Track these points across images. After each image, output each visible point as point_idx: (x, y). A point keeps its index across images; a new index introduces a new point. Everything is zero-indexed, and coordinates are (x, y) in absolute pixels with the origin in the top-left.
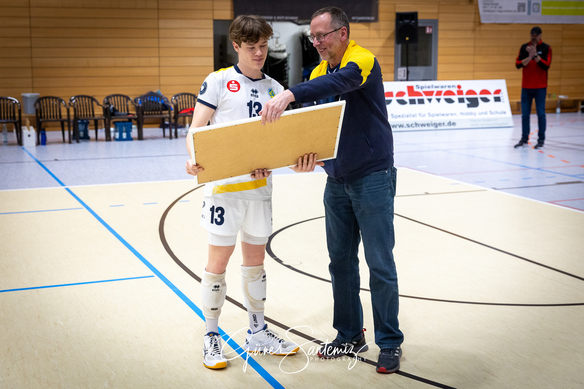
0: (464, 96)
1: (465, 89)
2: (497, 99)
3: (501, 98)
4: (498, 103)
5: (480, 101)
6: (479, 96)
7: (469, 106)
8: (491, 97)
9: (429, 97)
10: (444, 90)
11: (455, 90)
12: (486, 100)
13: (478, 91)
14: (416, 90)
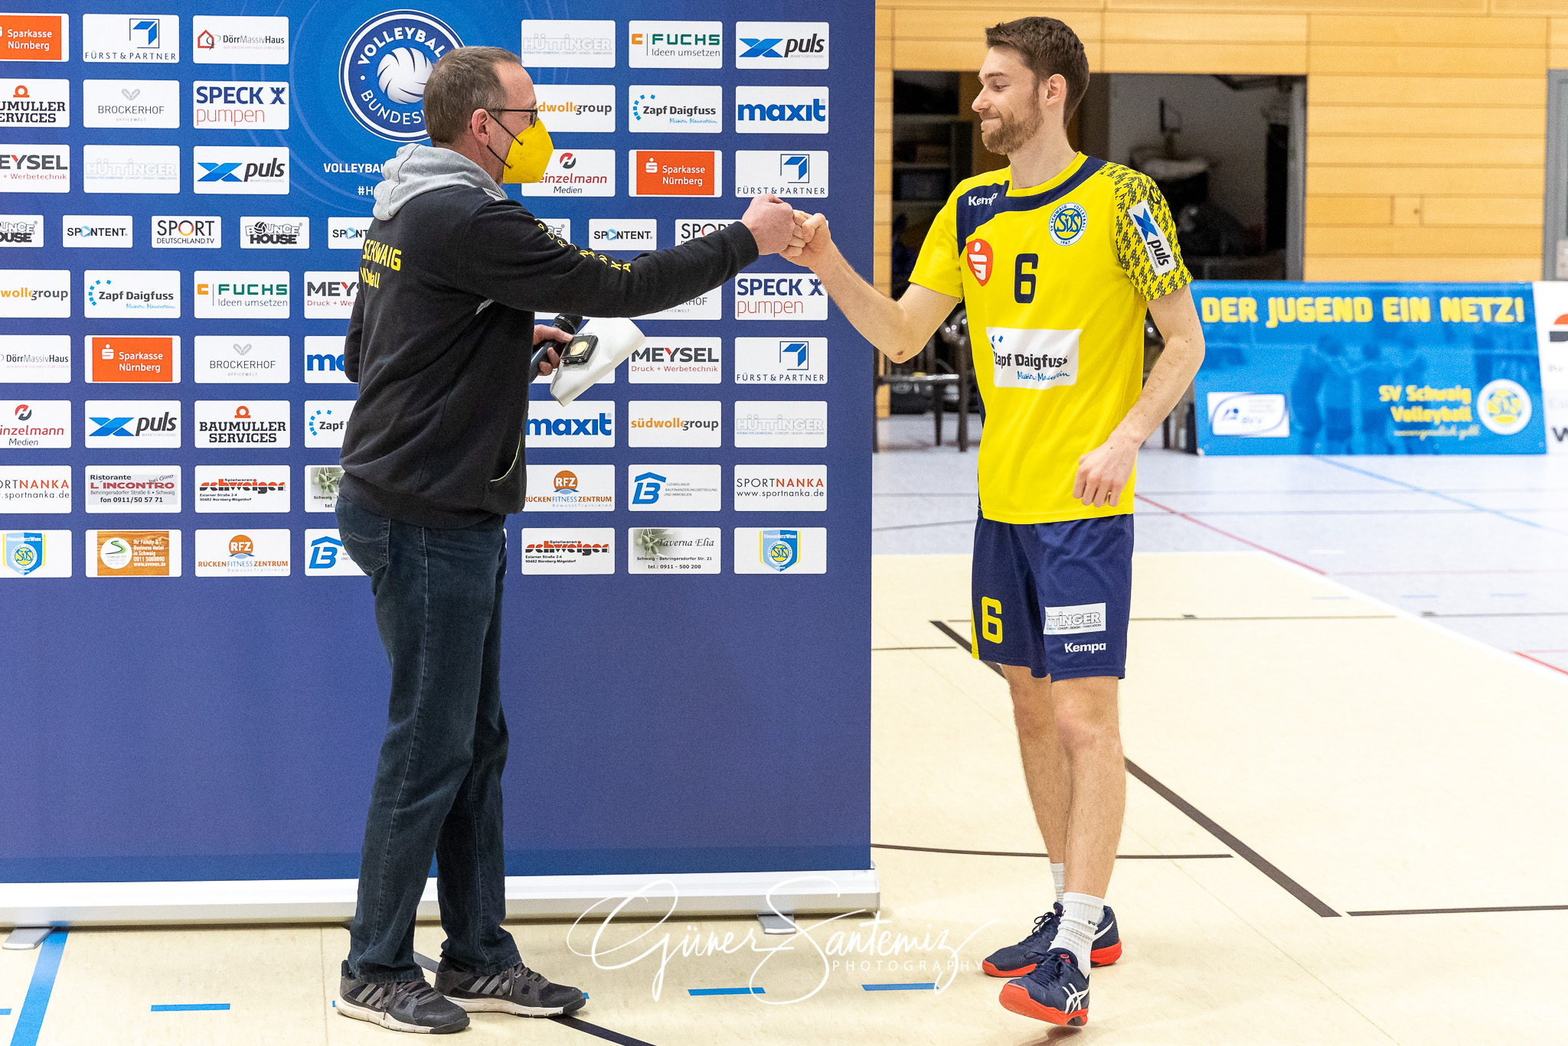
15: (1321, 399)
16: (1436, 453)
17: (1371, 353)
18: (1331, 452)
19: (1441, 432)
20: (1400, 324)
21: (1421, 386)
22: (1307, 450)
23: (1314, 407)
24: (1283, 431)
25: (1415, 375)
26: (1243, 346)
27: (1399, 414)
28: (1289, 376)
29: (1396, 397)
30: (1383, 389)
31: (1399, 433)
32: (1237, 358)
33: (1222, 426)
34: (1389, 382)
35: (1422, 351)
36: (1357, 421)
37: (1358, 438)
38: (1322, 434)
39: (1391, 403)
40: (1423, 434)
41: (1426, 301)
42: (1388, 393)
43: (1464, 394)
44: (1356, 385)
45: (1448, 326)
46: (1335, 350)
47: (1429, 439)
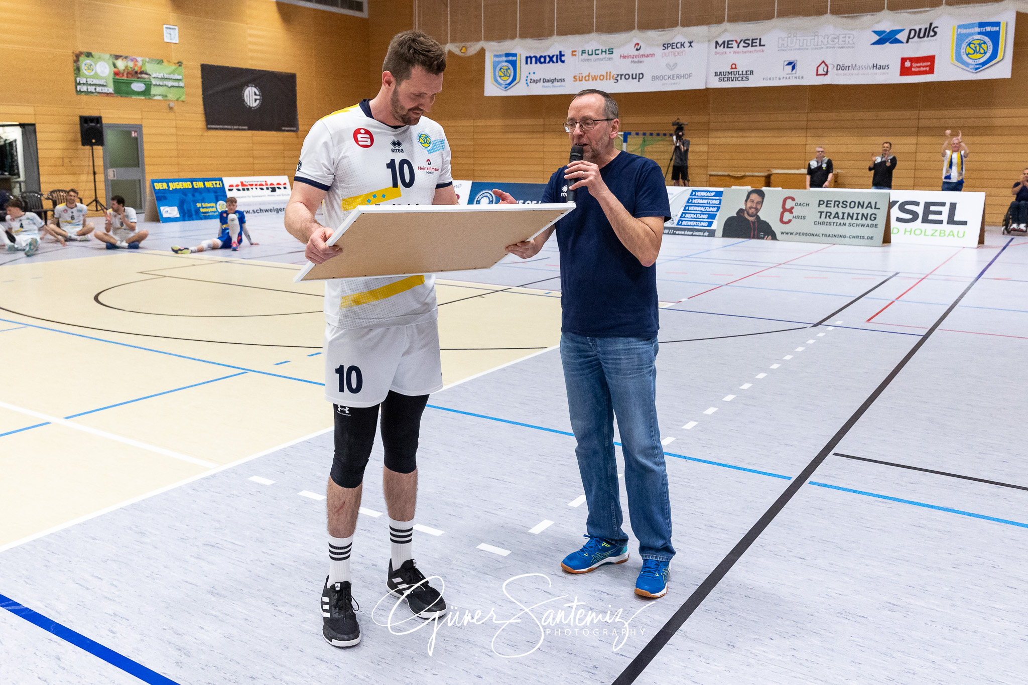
0: (269, 186)
1: (269, 184)
2: (285, 188)
4: (285, 190)
5: (277, 189)
6: (276, 186)
7: (272, 191)
8: (282, 187)
9: (252, 187)
10: (259, 183)
12: (279, 188)
14: (245, 183)
15: (185, 207)
16: (210, 219)
17: (193, 196)
18: (189, 220)
19: (210, 214)
20: (198, 188)
21: (205, 203)
22: (184, 220)
23: (184, 210)
24: (178, 216)
25: (203, 201)
26: (166, 195)
27: (202, 210)
28: (177, 202)
29: (200, 206)
30: (197, 204)
31: (202, 215)
32: (165, 198)
33: (165, 215)
34: (198, 203)
35: (204, 195)
36: (193, 212)
37: (194, 216)
38: (186, 216)
39: (200, 207)
40: (207, 215)
41: (202, 182)
42: (199, 205)
43: (213, 205)
44: (192, 203)
45: (208, 188)
46: (186, 195)
47: (209, 216)
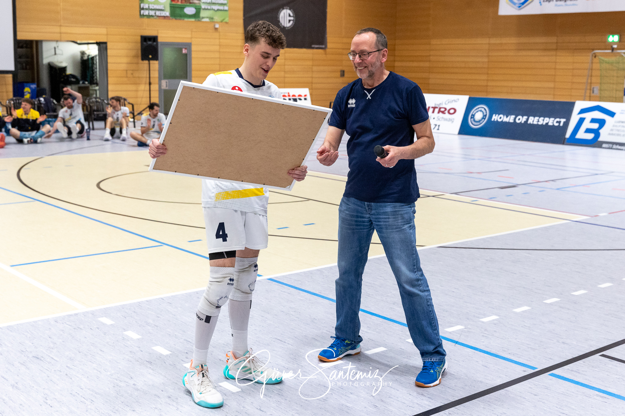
0: (291, 97)
1: (291, 95)
2: (305, 99)
3: (307, 99)
4: (306, 101)
6: (297, 97)
8: (303, 98)
11: (287, 95)
12: (300, 99)
13: (297, 95)
